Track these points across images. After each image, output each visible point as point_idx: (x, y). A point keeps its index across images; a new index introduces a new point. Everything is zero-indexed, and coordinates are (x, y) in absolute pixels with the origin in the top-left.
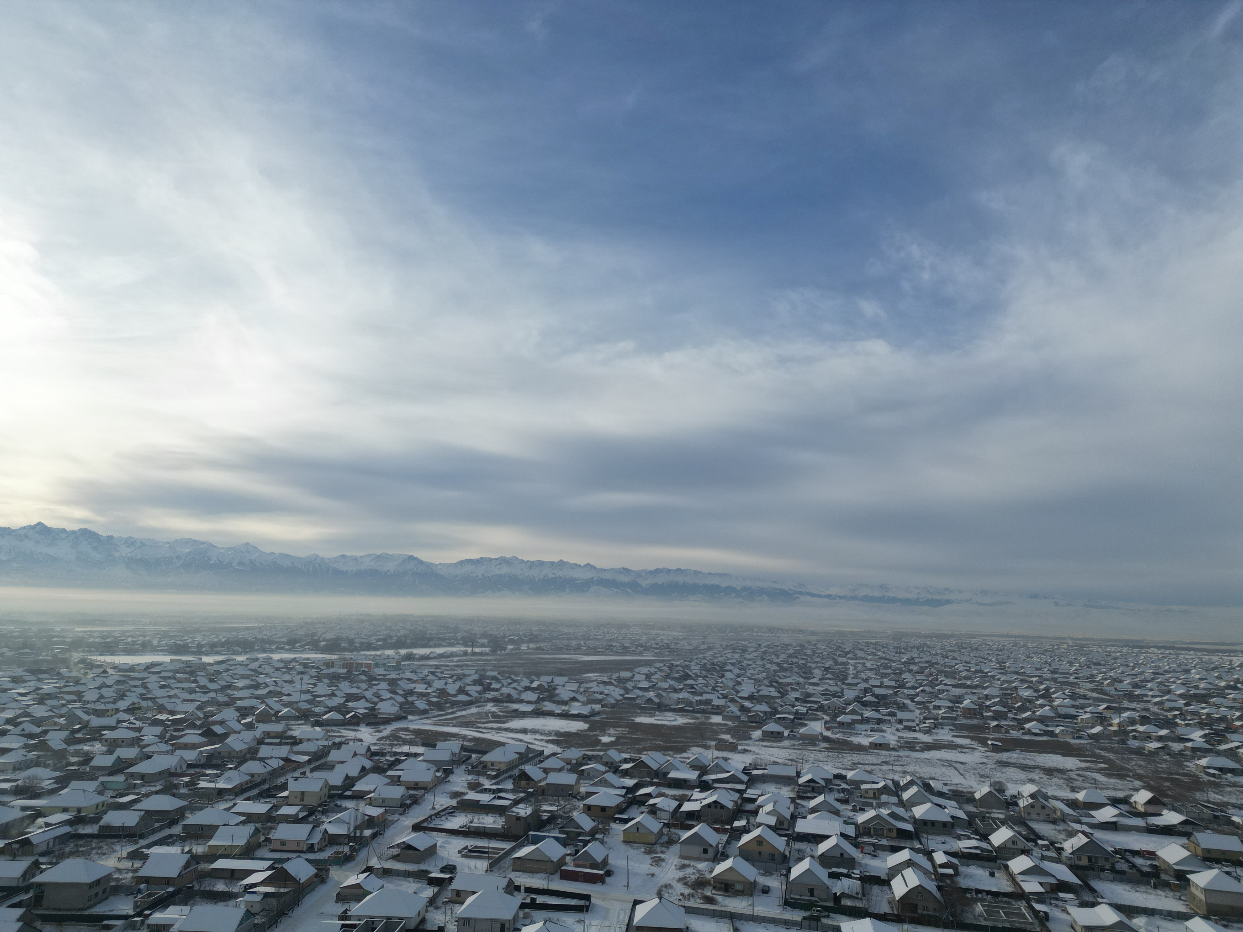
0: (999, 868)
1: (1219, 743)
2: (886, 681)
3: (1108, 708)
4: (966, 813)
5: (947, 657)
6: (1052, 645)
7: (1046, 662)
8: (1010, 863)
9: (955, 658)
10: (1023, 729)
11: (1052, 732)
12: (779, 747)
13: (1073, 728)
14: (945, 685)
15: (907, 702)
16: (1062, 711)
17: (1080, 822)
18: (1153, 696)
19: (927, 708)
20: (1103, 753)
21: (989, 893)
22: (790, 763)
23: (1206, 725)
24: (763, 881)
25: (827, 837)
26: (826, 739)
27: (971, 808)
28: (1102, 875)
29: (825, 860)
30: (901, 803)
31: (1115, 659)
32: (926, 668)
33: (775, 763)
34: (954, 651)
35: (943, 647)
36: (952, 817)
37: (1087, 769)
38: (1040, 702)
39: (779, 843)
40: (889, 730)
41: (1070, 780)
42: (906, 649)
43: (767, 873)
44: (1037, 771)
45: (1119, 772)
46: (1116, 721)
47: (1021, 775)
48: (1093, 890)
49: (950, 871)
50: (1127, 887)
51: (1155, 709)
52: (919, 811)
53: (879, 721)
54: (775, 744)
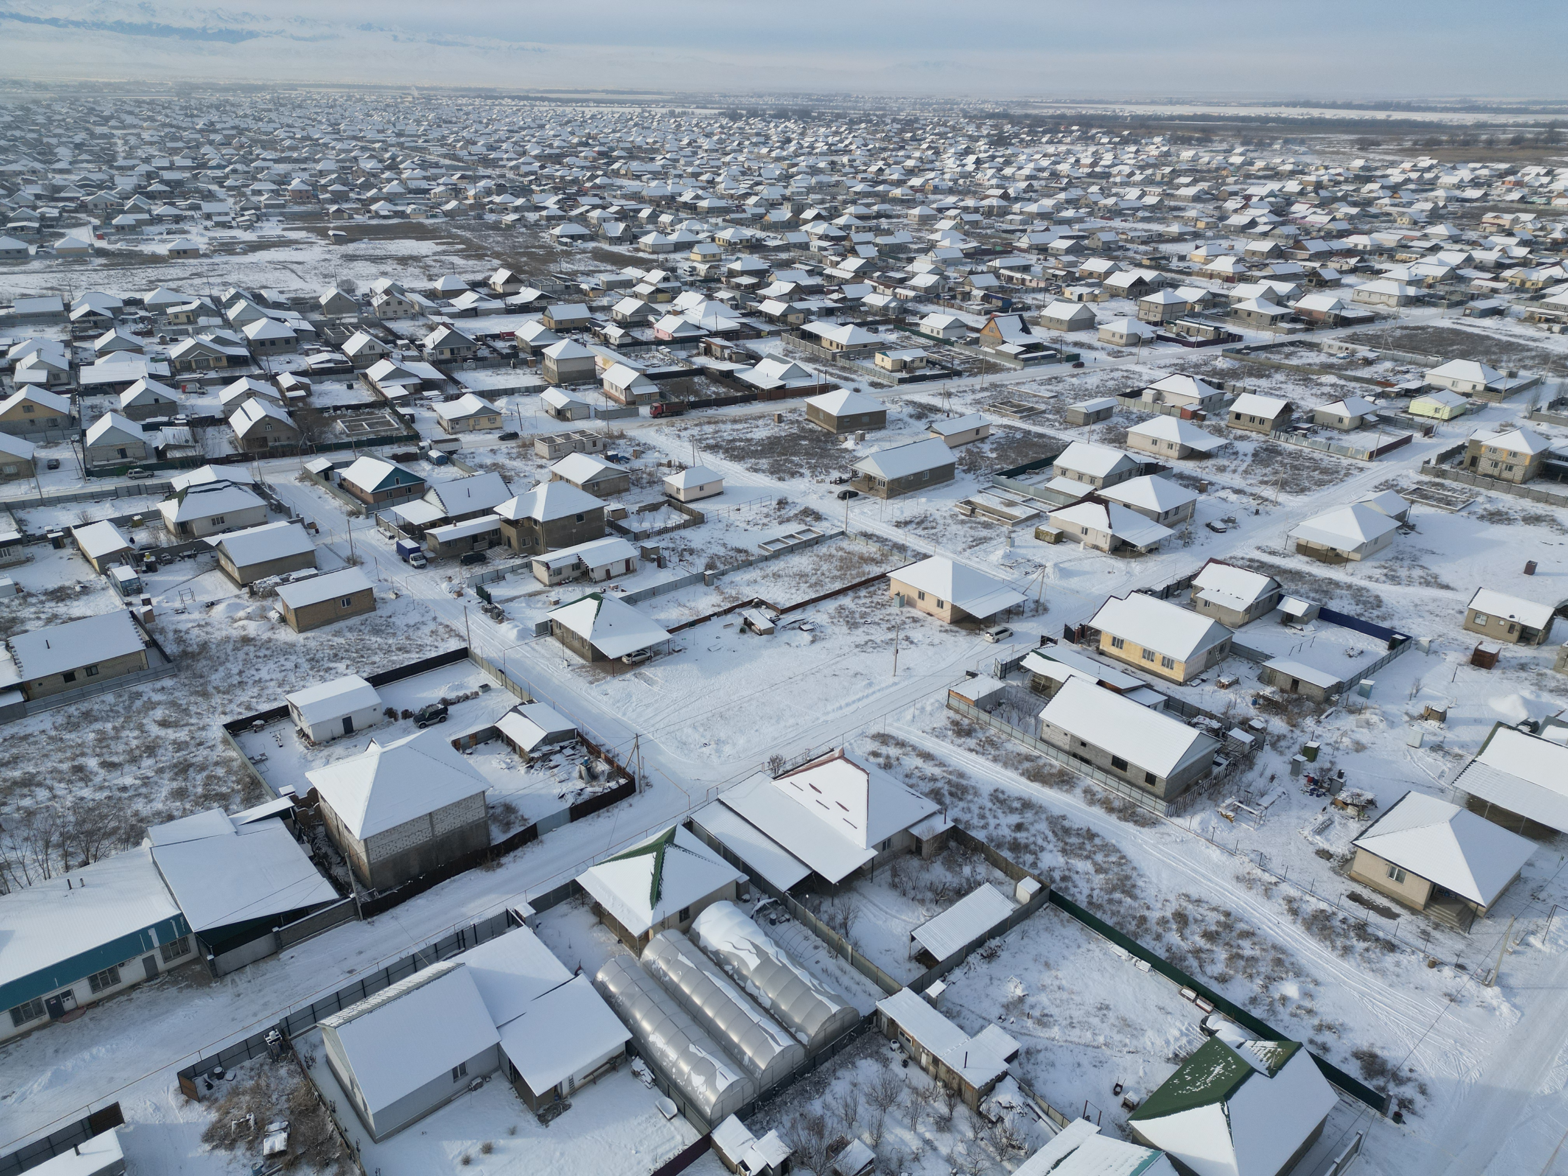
0: (357, 379)
1: (572, 208)
2: (178, 160)
3: (462, 177)
4: (312, 323)
5: (261, 120)
6: (394, 97)
7: (389, 122)
8: (368, 371)
9: (271, 121)
10: (369, 211)
11: (403, 212)
12: (25, 272)
13: (426, 205)
14: (264, 160)
15: (214, 188)
16: (413, 185)
17: (440, 314)
18: (508, 160)
19: (244, 195)
20: (459, 232)
21: (348, 407)
22: (50, 293)
23: (559, 189)
24: (46, 454)
25: (131, 383)
26: (101, 253)
27: (317, 317)
28: (465, 365)
29: (133, 411)
30: (227, 324)
31: (467, 114)
32: (234, 136)
33: (24, 296)
34: (270, 110)
35: (253, 105)
36: (295, 331)
37: (444, 253)
38: (387, 175)
39: (61, 403)
40: (194, 230)
41: (427, 267)
42: (200, 110)
43: (50, 443)
44: (390, 261)
45: (475, 252)
46: (471, 193)
47: (372, 269)
48: (456, 382)
49: (302, 393)
50: (489, 373)
51: (510, 175)
52: (252, 331)
53: (178, 219)
54: (16, 269)
